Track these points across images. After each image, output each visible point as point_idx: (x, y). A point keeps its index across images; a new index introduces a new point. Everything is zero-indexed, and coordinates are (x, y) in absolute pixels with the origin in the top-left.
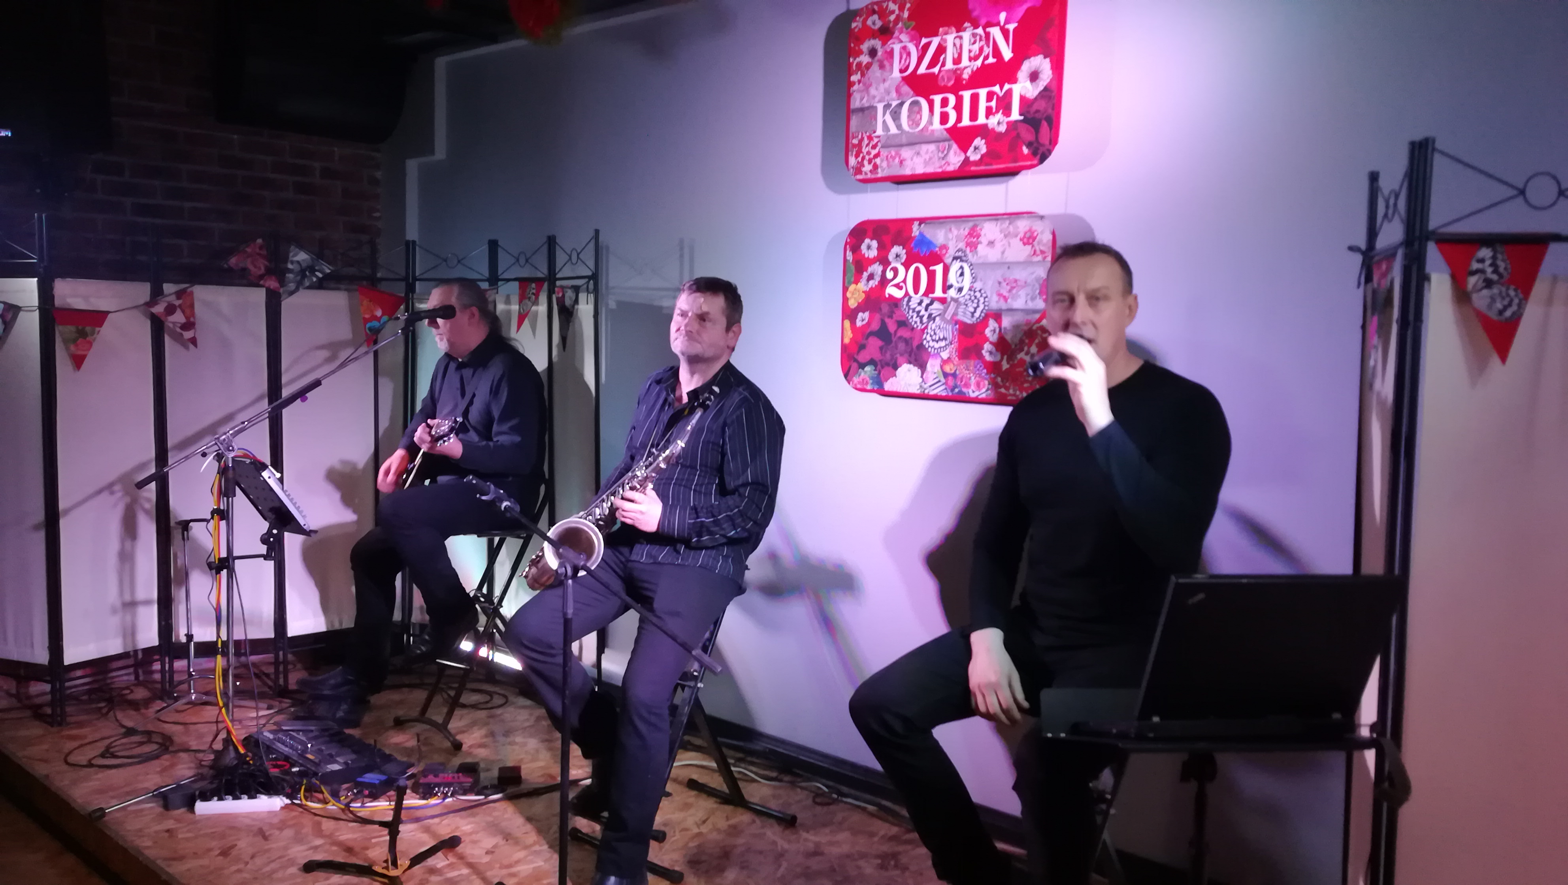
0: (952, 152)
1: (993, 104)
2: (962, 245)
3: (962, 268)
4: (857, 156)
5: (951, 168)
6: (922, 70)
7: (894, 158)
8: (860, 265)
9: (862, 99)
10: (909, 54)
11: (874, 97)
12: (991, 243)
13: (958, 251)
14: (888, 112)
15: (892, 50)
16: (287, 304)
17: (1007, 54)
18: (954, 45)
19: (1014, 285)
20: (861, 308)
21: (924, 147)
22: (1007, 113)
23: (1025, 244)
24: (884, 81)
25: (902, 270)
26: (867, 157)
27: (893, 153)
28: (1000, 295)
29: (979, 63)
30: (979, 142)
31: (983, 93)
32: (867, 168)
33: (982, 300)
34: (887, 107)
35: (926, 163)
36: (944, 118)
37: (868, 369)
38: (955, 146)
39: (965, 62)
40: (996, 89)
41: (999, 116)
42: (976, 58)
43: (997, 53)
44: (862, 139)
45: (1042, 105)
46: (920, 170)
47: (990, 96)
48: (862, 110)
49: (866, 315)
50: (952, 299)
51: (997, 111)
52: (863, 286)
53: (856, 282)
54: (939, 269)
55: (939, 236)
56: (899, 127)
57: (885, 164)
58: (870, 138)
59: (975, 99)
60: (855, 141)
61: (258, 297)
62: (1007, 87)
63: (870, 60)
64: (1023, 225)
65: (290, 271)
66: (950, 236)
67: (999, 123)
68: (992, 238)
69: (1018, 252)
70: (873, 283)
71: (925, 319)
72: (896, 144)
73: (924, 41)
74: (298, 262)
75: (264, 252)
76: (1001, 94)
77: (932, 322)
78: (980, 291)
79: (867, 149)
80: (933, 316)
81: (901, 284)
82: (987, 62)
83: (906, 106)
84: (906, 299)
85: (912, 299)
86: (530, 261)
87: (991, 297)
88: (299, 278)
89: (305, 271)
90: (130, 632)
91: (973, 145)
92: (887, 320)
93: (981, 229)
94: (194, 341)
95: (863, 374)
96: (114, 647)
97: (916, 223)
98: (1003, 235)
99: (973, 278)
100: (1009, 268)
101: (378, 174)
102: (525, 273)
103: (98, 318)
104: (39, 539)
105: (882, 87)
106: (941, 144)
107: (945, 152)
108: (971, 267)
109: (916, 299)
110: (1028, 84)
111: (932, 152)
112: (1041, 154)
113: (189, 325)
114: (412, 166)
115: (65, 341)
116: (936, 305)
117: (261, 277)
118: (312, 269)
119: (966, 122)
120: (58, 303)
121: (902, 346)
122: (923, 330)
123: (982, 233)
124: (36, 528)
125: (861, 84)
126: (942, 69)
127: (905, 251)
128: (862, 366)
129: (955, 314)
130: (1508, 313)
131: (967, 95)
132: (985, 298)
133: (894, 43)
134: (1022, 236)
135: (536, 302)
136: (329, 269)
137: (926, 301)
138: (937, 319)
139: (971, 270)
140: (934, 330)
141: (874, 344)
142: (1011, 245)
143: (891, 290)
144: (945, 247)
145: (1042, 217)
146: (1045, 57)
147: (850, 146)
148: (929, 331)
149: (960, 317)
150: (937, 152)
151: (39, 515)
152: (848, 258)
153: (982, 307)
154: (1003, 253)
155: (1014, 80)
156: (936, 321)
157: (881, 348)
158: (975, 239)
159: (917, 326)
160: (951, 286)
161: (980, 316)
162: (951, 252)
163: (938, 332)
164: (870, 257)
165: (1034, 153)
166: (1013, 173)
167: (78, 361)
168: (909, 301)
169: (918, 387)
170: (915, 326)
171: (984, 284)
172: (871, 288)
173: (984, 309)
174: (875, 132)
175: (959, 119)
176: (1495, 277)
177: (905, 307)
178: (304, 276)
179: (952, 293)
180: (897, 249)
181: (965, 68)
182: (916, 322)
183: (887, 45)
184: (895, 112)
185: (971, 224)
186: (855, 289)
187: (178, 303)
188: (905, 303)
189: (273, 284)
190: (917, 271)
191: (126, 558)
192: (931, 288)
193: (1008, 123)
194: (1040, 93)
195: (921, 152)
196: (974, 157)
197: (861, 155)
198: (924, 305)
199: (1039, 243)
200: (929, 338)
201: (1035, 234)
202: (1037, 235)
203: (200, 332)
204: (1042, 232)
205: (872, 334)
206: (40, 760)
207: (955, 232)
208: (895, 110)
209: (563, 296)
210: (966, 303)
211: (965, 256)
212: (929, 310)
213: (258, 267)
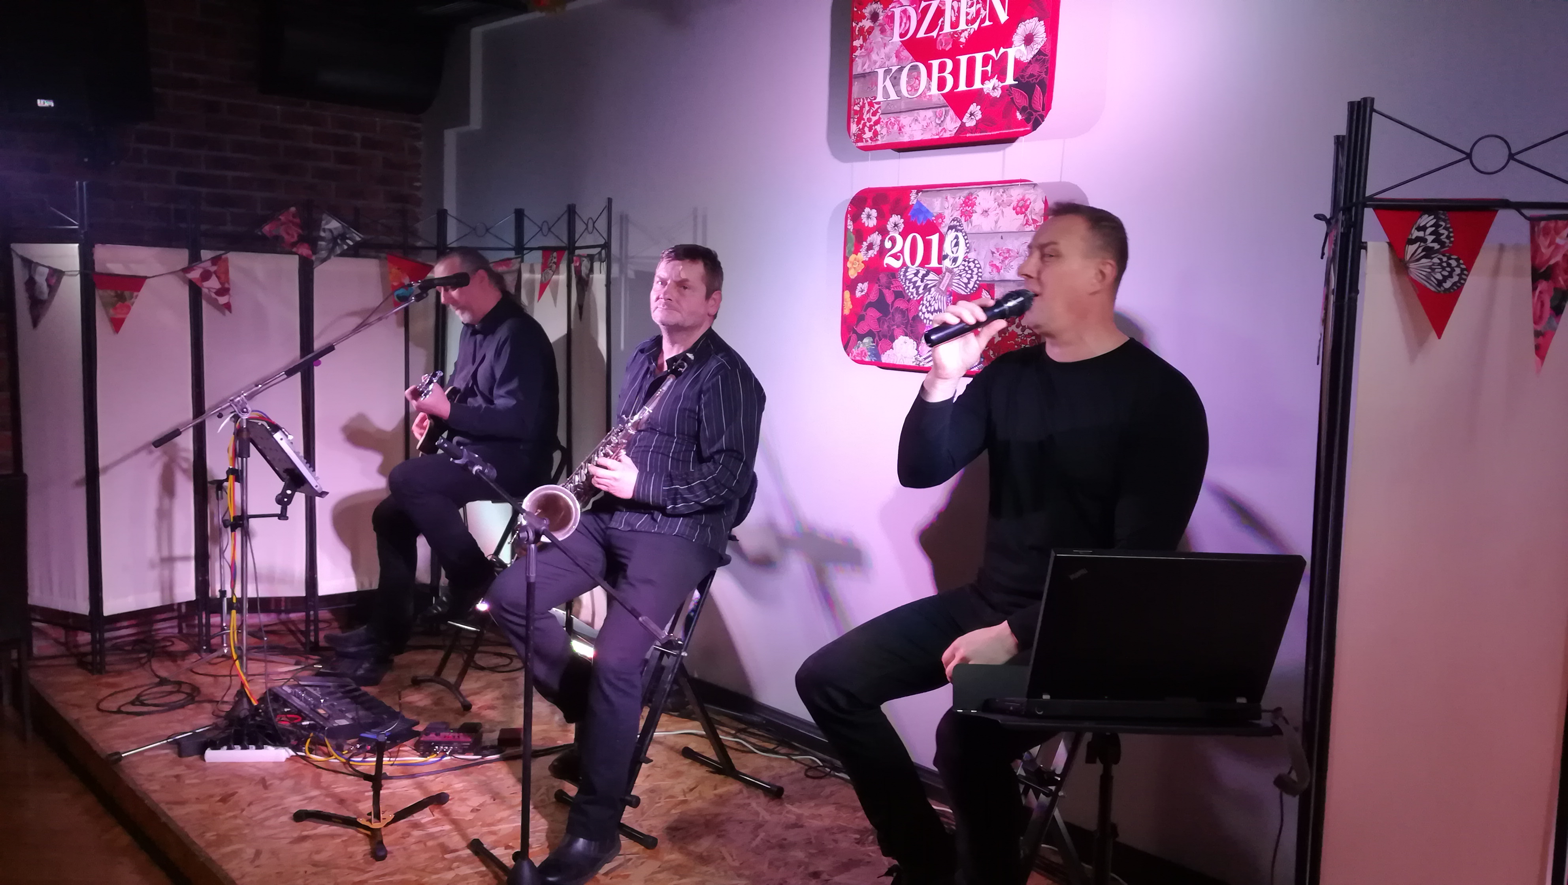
0: (948, 118)
1: (989, 68)
2: (957, 214)
3: (957, 237)
4: (858, 123)
5: (947, 135)
6: (921, 34)
7: (893, 125)
8: (860, 234)
9: (863, 65)
10: (909, 18)
11: (875, 62)
12: (985, 212)
13: (953, 220)
14: (888, 77)
15: (893, 13)
16: (320, 272)
17: (1003, 17)
18: (953, 8)
19: (1007, 255)
20: (861, 278)
21: (922, 113)
22: (1002, 78)
23: (1017, 213)
24: (885, 45)
25: (899, 239)
26: (868, 124)
27: (893, 120)
28: (993, 265)
29: (976, 26)
30: (974, 108)
31: (979, 57)
32: (868, 135)
33: (975, 270)
34: (888, 72)
35: (924, 129)
36: (942, 83)
37: (866, 340)
38: (951, 112)
39: (962, 25)
40: (992, 53)
41: (994, 81)
42: (972, 22)
43: (993, 15)
44: (864, 104)
45: (1035, 69)
46: (918, 137)
47: (986, 60)
48: (863, 75)
49: (865, 286)
50: (948, 270)
51: (992, 77)
52: (862, 256)
53: (857, 251)
54: (935, 238)
55: (935, 205)
56: (898, 93)
57: (884, 131)
58: (871, 104)
59: (971, 63)
60: (857, 108)
61: (291, 263)
62: (1002, 50)
63: (872, 25)
64: (1016, 193)
65: (323, 239)
66: (946, 205)
67: (994, 88)
68: (986, 208)
69: (1011, 221)
70: (872, 253)
71: (921, 291)
72: (895, 111)
73: (923, 4)
74: (330, 230)
75: (297, 220)
76: (996, 59)
77: (928, 293)
78: (973, 262)
79: (868, 116)
80: (929, 286)
81: (899, 254)
82: (982, 25)
83: (905, 71)
84: (903, 270)
85: (909, 270)
86: (552, 229)
87: (984, 268)
88: (331, 245)
89: (336, 239)
90: (168, 586)
91: (969, 111)
92: (885, 291)
93: (976, 198)
94: (228, 306)
95: (861, 346)
96: (152, 600)
97: (914, 191)
98: (997, 203)
99: (968, 248)
100: (1002, 238)
101: (420, 144)
102: (551, 242)
103: (135, 283)
104: (80, 495)
105: (883, 52)
106: (938, 110)
107: (942, 119)
108: (966, 237)
109: (912, 269)
110: (1023, 47)
111: (929, 119)
112: (1034, 119)
113: (223, 291)
114: (450, 137)
115: (105, 305)
116: (932, 276)
117: (294, 245)
118: (343, 237)
119: (962, 87)
120: (98, 268)
121: (898, 317)
122: (919, 301)
123: (977, 202)
124: (78, 484)
125: (863, 50)
126: (940, 33)
127: (902, 220)
128: (861, 338)
129: (950, 285)
130: (1447, 285)
131: (963, 59)
132: (978, 268)
133: (894, 7)
134: (1015, 205)
135: (556, 272)
136: (360, 237)
137: (922, 272)
138: (933, 289)
139: (966, 240)
140: (930, 301)
141: (873, 314)
142: (1005, 214)
143: (889, 261)
144: (941, 216)
145: (1035, 185)
146: (1039, 21)
147: (852, 112)
148: (925, 302)
149: (954, 288)
150: (934, 118)
151: (80, 472)
152: (849, 227)
153: (975, 277)
154: (996, 222)
155: (1009, 44)
156: (931, 293)
157: (879, 320)
158: (970, 208)
159: (914, 297)
160: (946, 257)
161: (974, 287)
162: (947, 221)
163: (933, 303)
164: (870, 226)
165: (1027, 121)
166: (1010, 139)
167: (117, 324)
168: (906, 271)
169: (914, 360)
170: (912, 297)
171: (978, 254)
172: (870, 258)
173: (977, 280)
174: (875, 98)
175: (956, 84)
176: (1436, 246)
177: (902, 277)
178: (335, 244)
179: (947, 263)
180: (895, 219)
181: (963, 31)
182: (912, 293)
183: (888, 9)
184: (895, 78)
185: (965, 193)
186: (855, 259)
187: (213, 269)
188: (902, 273)
189: (305, 251)
190: (914, 241)
191: (164, 515)
192: (927, 259)
193: (1003, 88)
194: (1035, 56)
195: (920, 119)
196: (970, 123)
197: (863, 122)
198: (920, 275)
199: (1031, 212)
200: (924, 310)
201: (1028, 203)
202: (1030, 203)
203: (235, 298)
204: (1035, 201)
205: (871, 305)
206: (74, 705)
207: (951, 200)
208: (895, 75)
209: (580, 264)
210: (960, 273)
211: (960, 226)
212: (925, 281)
213: (292, 235)
